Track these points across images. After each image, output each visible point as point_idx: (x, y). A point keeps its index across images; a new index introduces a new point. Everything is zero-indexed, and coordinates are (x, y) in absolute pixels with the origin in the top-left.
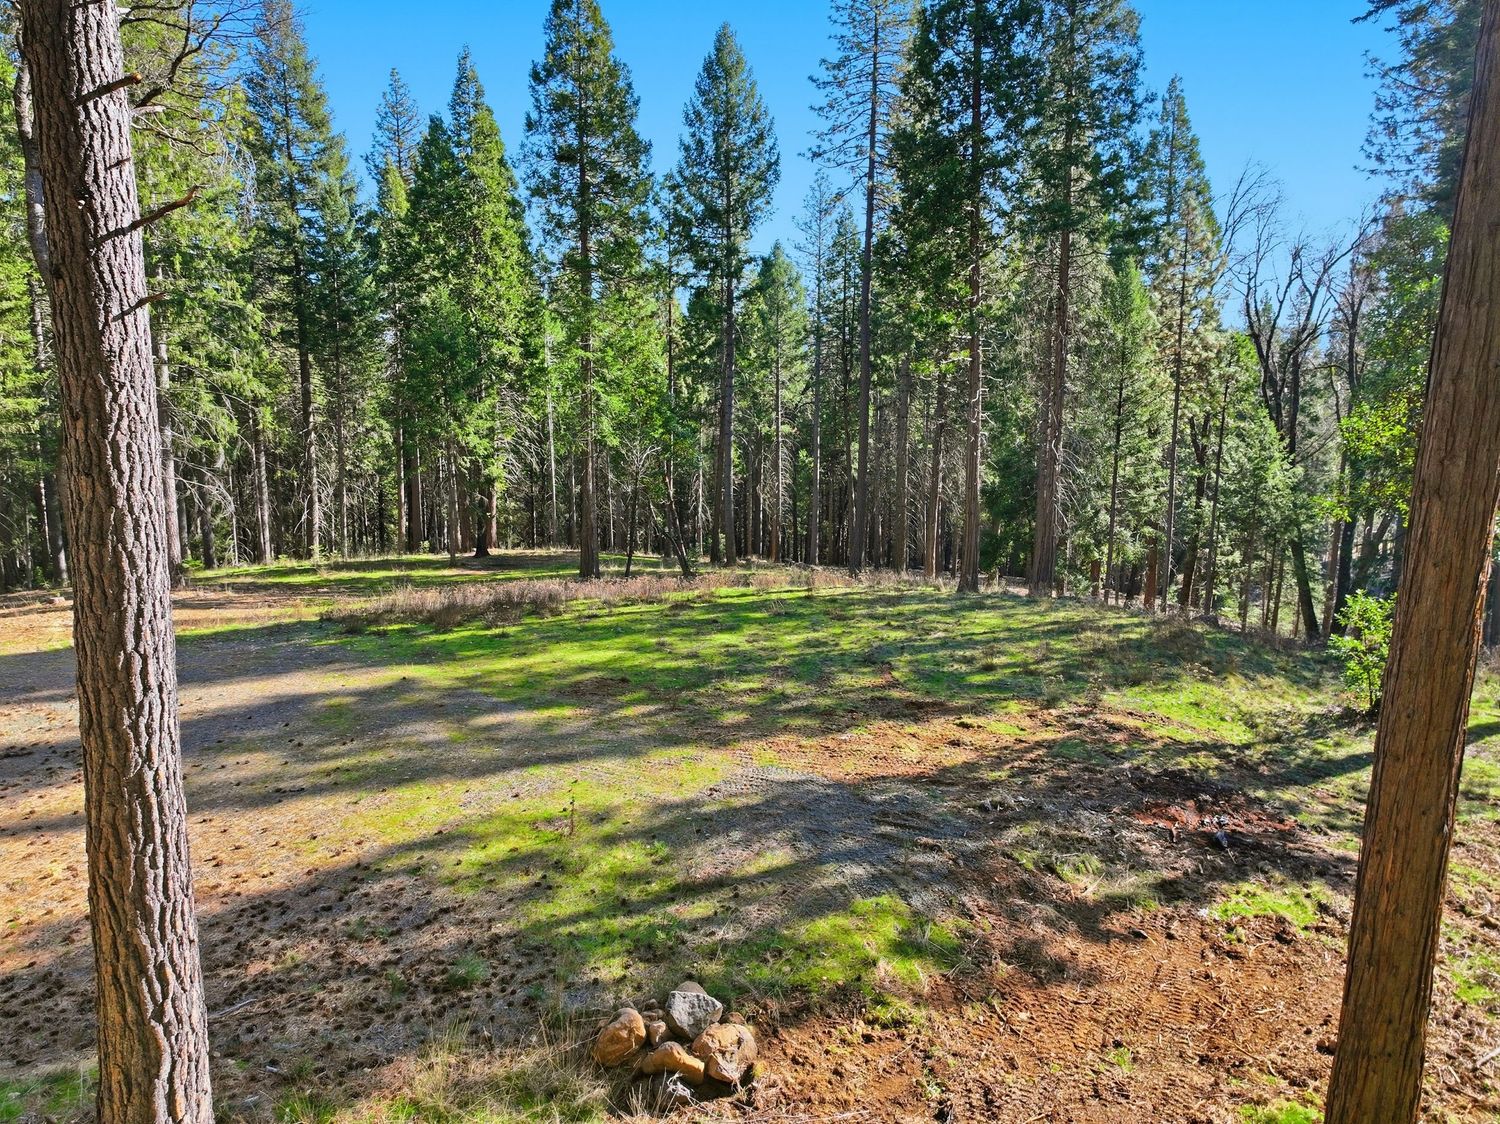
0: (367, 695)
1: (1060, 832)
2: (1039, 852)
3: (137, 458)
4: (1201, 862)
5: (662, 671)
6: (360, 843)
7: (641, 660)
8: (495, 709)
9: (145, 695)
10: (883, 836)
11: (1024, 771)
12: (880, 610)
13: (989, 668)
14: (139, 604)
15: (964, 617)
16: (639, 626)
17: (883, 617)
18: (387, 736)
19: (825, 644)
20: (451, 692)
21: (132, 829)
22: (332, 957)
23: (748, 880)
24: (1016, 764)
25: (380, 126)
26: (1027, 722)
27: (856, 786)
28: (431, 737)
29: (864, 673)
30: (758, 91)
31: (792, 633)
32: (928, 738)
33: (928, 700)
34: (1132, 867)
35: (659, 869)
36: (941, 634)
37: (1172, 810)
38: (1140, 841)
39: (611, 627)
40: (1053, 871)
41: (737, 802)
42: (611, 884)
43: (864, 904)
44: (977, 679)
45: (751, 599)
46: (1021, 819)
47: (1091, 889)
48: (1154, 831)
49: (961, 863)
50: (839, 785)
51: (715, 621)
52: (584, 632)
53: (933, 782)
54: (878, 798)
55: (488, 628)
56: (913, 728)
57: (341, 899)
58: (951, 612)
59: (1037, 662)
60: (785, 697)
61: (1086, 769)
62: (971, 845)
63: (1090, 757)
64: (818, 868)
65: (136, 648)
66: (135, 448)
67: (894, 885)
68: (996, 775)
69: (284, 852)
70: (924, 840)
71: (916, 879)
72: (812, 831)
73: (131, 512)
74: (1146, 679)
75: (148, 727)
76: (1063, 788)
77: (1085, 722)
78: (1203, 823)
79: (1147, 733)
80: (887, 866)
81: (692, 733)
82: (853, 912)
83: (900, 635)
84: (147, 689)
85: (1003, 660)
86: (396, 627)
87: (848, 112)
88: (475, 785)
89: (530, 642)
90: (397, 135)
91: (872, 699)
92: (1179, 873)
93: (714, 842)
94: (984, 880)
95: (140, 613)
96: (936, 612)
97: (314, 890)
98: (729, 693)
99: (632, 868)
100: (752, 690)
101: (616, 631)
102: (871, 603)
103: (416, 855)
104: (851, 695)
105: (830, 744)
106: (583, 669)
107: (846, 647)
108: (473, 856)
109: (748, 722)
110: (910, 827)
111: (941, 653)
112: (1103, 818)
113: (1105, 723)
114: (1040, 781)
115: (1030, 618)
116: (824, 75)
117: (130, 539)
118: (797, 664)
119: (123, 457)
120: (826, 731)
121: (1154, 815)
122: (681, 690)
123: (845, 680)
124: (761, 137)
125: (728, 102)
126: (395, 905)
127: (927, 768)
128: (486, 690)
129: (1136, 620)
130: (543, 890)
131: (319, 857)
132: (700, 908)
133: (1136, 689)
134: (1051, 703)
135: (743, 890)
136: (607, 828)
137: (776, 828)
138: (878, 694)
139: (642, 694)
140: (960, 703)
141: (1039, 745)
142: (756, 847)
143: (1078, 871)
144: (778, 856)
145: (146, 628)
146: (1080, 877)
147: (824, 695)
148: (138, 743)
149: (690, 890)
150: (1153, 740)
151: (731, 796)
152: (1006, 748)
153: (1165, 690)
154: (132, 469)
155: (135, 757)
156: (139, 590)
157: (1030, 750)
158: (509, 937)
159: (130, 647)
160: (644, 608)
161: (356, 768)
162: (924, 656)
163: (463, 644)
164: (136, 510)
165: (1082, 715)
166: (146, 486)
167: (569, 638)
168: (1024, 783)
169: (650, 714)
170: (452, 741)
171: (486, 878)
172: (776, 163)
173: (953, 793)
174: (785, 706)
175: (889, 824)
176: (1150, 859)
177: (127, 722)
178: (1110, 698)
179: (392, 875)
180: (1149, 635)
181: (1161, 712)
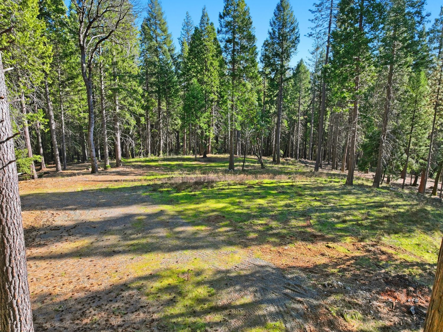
0: (150, 216)
1: (350, 300)
2: (339, 308)
3: (9, 210)
4: (402, 320)
5: (236, 213)
6: (128, 275)
7: (231, 208)
8: (183, 225)
9: (13, 279)
10: (285, 294)
11: (345, 270)
12: (315, 192)
13: (344, 222)
14: (10, 252)
15: (342, 197)
16: (235, 194)
17: (314, 196)
18: (150, 233)
19: (291, 206)
20: (173, 217)
21: (10, 317)
22: (106, 321)
23: (236, 307)
24: (342, 266)
25: (183, 29)
26: (351, 247)
27: (283, 270)
28: (161, 235)
29: (301, 220)
30: (294, 14)
31: (283, 200)
32: (314, 251)
33: (319, 234)
34: (374, 318)
35: (210, 298)
36: (332, 205)
37: (396, 294)
38: (379, 307)
39: (227, 194)
40: (343, 317)
41: (243, 273)
42: (193, 303)
43: (271, 323)
44: (339, 226)
45: (274, 185)
46: (336, 293)
47: (355, 326)
48: (386, 303)
49: (309, 310)
50: (278, 269)
51: (259, 194)
52: (218, 196)
53: (310, 272)
54: (289, 276)
55: (191, 192)
56: (310, 246)
57: (116, 297)
58: (338, 195)
59: (362, 220)
60: (272, 228)
61: (367, 272)
62: (315, 302)
63: (370, 266)
64: (260, 305)
65: (9, 266)
66: (8, 207)
67: (283, 317)
68: (333, 270)
69: (107, 276)
70: (299, 298)
71: (291, 316)
72: (263, 289)
73: (7, 226)
74: (401, 231)
75: (14, 288)
76: (356, 280)
77: (372, 249)
78: (407, 301)
79: (395, 256)
80: (283, 308)
81: (238, 241)
82: (265, 327)
83: (318, 204)
84: (13, 277)
85: (351, 218)
86: (166, 189)
87: (322, 20)
88: (167, 255)
89: (202, 198)
90: (187, 32)
91: (300, 232)
92: (392, 323)
93: (230, 289)
94: (316, 318)
95: (11, 255)
96: (334, 194)
97: (110, 293)
98: (255, 225)
99: (202, 296)
100: (262, 224)
101: (228, 196)
102: (312, 189)
103: (141, 282)
104: (294, 229)
105: (280, 251)
106: (213, 211)
107: (298, 208)
108: (157, 285)
109: (257, 238)
110: (296, 292)
111: (330, 213)
112: (368, 294)
113: (380, 250)
114: (348, 275)
115: (366, 199)
116: (314, 8)
117: (7, 234)
118: (280, 214)
119: (4, 210)
120: (280, 245)
121: (389, 295)
122: (240, 222)
123: (294, 222)
124: (294, 29)
125: (284, 18)
126: (129, 302)
127: (310, 265)
128: (183, 217)
129: (405, 203)
130: (172, 302)
131: (116, 279)
132: (216, 317)
133: (396, 235)
134: (362, 240)
135: (234, 311)
136: (199, 278)
137: (251, 286)
138: (303, 230)
139: (227, 222)
140: (330, 236)
141: (353, 258)
142: (243, 293)
143: (352, 317)
144: (248, 299)
145: (13, 259)
146: (353, 320)
147: (285, 228)
148: (11, 293)
149: (216, 309)
150: (396, 260)
151: (241, 270)
152: (340, 258)
153: (407, 237)
154: (7, 213)
155: (10, 297)
156: (10, 248)
157: (348, 260)
158: (157, 320)
159: (7, 265)
160: (239, 187)
161: (137, 244)
162: (323, 214)
163: (182, 198)
164: (9, 225)
165: (373, 246)
166: (13, 217)
167: (213, 198)
168: (343, 276)
169: (227, 231)
170: (166, 237)
171: (158, 295)
172: (299, 37)
173: (316, 277)
174: (271, 232)
175: (289, 289)
176: (382, 315)
177: (7, 287)
178: (385, 239)
179: (132, 289)
180: (408, 211)
181: (403, 247)
